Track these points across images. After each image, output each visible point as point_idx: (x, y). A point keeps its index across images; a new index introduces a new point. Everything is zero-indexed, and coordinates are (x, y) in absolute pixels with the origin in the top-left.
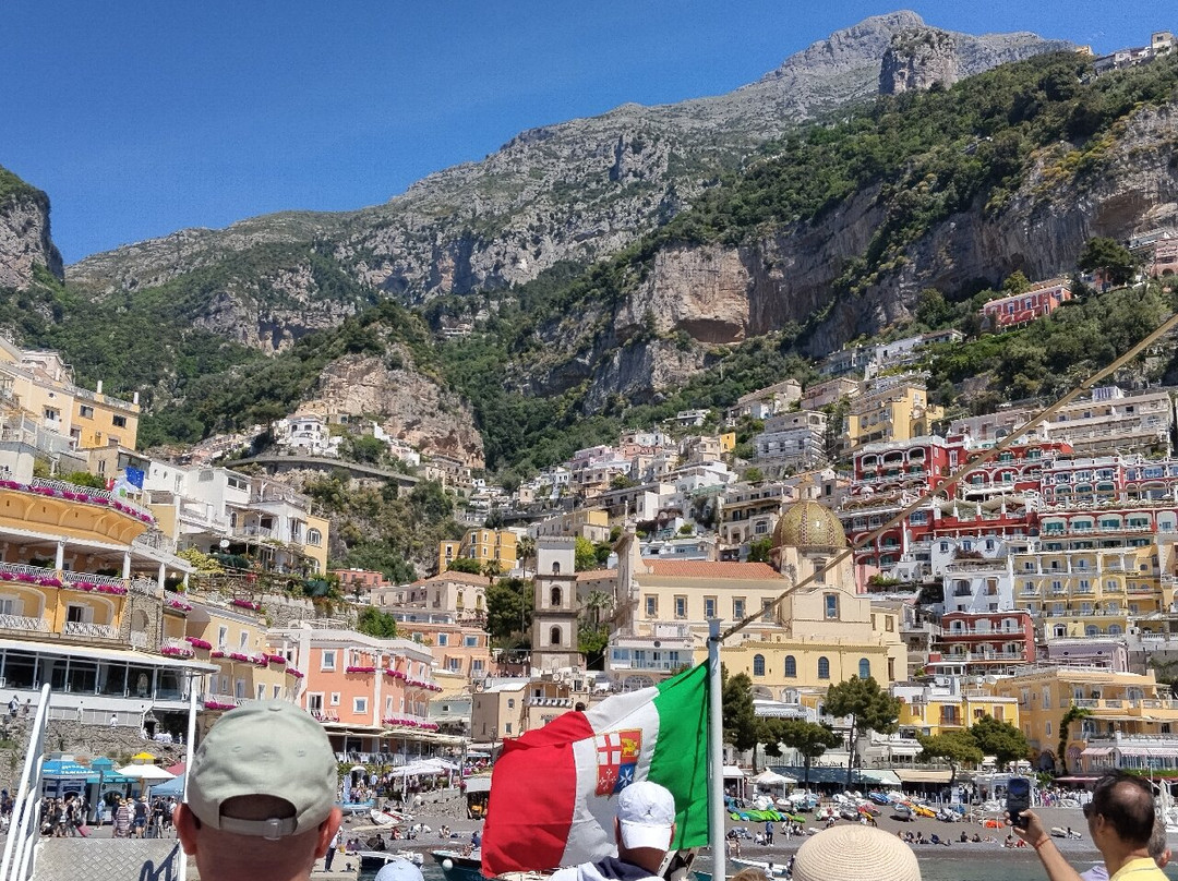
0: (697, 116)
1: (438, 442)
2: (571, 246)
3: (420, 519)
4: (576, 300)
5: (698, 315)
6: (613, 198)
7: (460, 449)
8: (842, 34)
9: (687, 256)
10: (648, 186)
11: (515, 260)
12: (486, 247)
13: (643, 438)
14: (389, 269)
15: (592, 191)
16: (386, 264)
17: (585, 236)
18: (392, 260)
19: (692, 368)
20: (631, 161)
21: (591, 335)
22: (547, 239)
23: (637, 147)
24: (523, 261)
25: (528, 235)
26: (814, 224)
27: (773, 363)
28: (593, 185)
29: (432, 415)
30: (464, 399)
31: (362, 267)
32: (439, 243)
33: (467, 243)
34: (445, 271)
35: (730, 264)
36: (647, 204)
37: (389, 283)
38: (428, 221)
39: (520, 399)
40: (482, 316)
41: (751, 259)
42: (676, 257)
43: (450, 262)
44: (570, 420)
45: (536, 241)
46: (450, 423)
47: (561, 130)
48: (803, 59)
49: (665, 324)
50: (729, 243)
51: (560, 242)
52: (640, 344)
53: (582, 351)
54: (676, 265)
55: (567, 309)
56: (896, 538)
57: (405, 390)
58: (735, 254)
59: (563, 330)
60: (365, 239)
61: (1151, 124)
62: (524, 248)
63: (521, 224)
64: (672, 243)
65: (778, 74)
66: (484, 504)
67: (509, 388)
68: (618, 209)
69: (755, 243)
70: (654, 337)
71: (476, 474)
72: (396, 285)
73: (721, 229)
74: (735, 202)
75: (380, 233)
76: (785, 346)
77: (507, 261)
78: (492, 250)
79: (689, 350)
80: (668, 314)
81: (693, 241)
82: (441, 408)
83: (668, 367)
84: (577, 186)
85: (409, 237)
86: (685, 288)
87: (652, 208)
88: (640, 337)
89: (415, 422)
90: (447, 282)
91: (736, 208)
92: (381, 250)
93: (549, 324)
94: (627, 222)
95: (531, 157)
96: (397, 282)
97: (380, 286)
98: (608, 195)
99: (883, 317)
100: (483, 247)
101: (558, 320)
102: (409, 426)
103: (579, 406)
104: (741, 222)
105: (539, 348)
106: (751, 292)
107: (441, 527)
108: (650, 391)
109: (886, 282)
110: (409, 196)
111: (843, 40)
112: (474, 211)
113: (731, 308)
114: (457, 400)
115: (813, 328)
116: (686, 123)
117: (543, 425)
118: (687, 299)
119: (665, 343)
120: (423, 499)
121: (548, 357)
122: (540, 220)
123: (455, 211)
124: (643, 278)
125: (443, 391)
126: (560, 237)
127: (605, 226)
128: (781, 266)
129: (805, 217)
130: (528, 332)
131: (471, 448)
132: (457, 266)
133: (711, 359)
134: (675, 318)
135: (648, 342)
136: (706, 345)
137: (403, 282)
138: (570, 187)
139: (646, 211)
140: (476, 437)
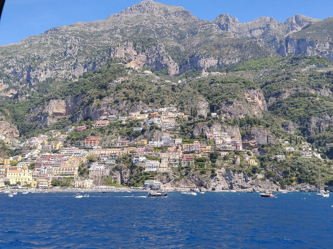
0: (96, 27)
1: (10, 133)
2: (53, 72)
3: (2, 151)
4: (38, 104)
5: (57, 112)
6: (64, 60)
7: (14, 133)
8: (134, 6)
9: (55, 101)
10: (72, 58)
11: (40, 75)
12: (34, 71)
13: (42, 136)
14: (12, 69)
15: (60, 58)
16: (11, 68)
17: (57, 70)
18: (13, 67)
19: (55, 121)
20: (69, 51)
21: (40, 112)
22: (48, 70)
23: (71, 48)
24: (42, 75)
25: (44, 69)
26: (76, 98)
27: (67, 122)
28: (60, 56)
29: (9, 128)
30: (15, 125)
31: (6, 69)
32: (23, 67)
33: (30, 69)
34: (25, 74)
35: (63, 103)
36: (71, 63)
37: (12, 73)
38: (22, 57)
39: (27, 123)
40: (28, 95)
41: (66, 102)
42: (54, 101)
43: (26, 72)
44: (35, 128)
45: (46, 70)
46: (12, 129)
47: (60, 29)
48: (125, 12)
49: (50, 113)
50: (63, 99)
51: (51, 70)
52: (46, 117)
53: (39, 115)
54: (53, 103)
55: (37, 106)
56: (41, 165)
57: (4, 124)
58: (64, 101)
59: (36, 110)
60: (6, 61)
61: (106, 100)
62: (42, 72)
63: (42, 65)
64: (53, 99)
65: (118, 15)
66: (16, 145)
67: (26, 120)
68: (65, 64)
69: (67, 99)
70: (48, 116)
71: (16, 138)
72: (14, 73)
73: (62, 96)
74: (65, 91)
75: (10, 60)
76: (69, 119)
77: (39, 75)
78: (35, 72)
79: (54, 118)
80: (51, 111)
81: (56, 99)
82: (11, 127)
83: (51, 121)
84: (57, 56)
85: (17, 61)
86: (55, 107)
87: (72, 64)
88: (46, 115)
89: (5, 130)
90: (25, 77)
91: (65, 92)
92: (10, 64)
93: (34, 108)
94: (66, 67)
95: (51, 39)
96: (15, 72)
97: (10, 73)
98: (63, 60)
99: (78, 120)
100: (33, 71)
101: (35, 108)
102: (4, 131)
103: (36, 126)
104: (65, 95)
105: (31, 113)
106: (66, 108)
107: (5, 152)
108: (47, 125)
109: (79, 114)
110: (20, 43)
111: (135, 8)
112: (34, 55)
113: (62, 111)
114: (14, 125)
115: (73, 116)
116: (93, 29)
117: (30, 128)
118: (55, 109)
119: (50, 117)
120: (3, 148)
121: (33, 115)
122: (47, 65)
123: (29, 54)
124: (48, 104)
125: (11, 124)
126: (51, 69)
127: (61, 67)
128: (71, 104)
129: (75, 96)
130: (30, 109)
131: (16, 133)
132: (28, 73)
133: (58, 119)
134: (53, 112)
135: (47, 117)
136: (58, 117)
137: (16, 73)
138: (55, 55)
139: (71, 65)
140: (17, 131)
